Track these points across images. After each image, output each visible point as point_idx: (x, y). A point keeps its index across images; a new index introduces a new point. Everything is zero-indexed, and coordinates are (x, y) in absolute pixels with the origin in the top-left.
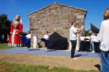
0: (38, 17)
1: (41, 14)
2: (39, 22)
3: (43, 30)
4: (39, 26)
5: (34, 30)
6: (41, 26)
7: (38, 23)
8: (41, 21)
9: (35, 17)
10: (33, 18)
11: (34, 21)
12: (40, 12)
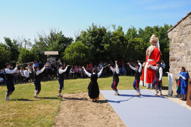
0: (180, 34)
1: (185, 26)
2: (182, 44)
3: (188, 60)
4: (183, 53)
5: (174, 60)
6: (185, 52)
7: (180, 46)
8: (186, 41)
9: (176, 35)
10: (174, 36)
11: (175, 42)
12: (183, 23)
